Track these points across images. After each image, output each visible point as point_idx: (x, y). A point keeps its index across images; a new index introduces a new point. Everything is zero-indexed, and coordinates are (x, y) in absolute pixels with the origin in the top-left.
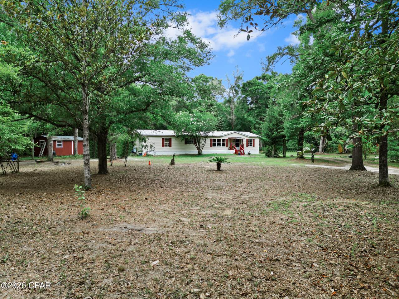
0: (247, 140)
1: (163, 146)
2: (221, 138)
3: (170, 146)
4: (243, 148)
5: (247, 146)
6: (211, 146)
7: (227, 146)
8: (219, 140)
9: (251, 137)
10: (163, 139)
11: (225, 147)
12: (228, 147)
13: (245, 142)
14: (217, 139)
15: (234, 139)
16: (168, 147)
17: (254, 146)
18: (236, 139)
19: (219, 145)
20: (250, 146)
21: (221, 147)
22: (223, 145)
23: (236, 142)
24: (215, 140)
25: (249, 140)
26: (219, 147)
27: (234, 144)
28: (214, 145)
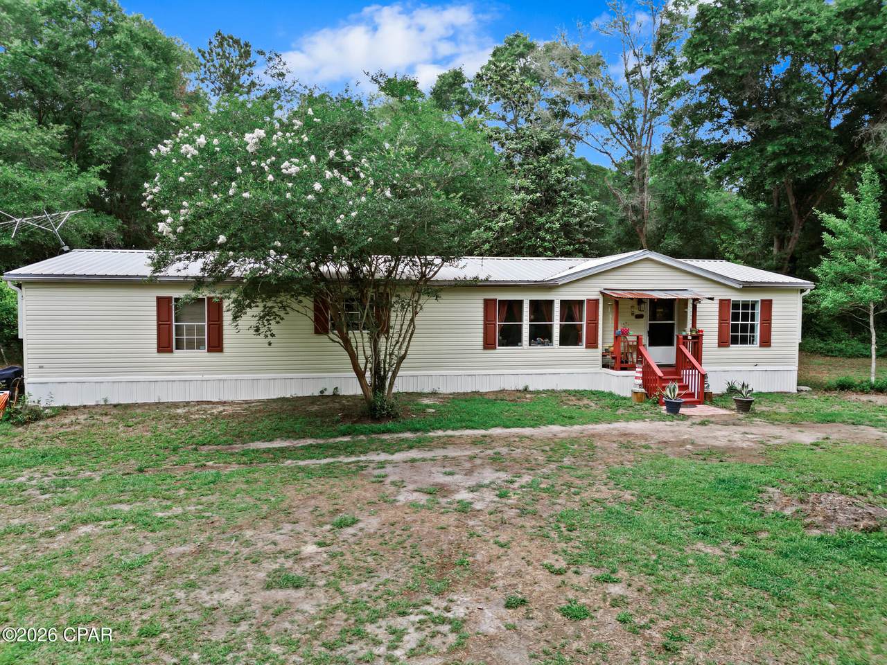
0: (723, 303)
1: (164, 346)
2: (557, 297)
3: (216, 345)
4: (697, 354)
5: (722, 343)
6: (488, 344)
7: (592, 344)
8: (541, 310)
9: (748, 287)
10: (162, 303)
11: (579, 351)
12: (600, 350)
13: (708, 320)
14: (526, 298)
15: (640, 301)
16: (202, 355)
17: (766, 342)
18: (652, 301)
19: (541, 335)
20: (744, 341)
21: (556, 349)
22: (571, 337)
23: (653, 316)
24: (512, 309)
25: (736, 305)
26: (540, 351)
27: (639, 331)
28: (511, 337)
